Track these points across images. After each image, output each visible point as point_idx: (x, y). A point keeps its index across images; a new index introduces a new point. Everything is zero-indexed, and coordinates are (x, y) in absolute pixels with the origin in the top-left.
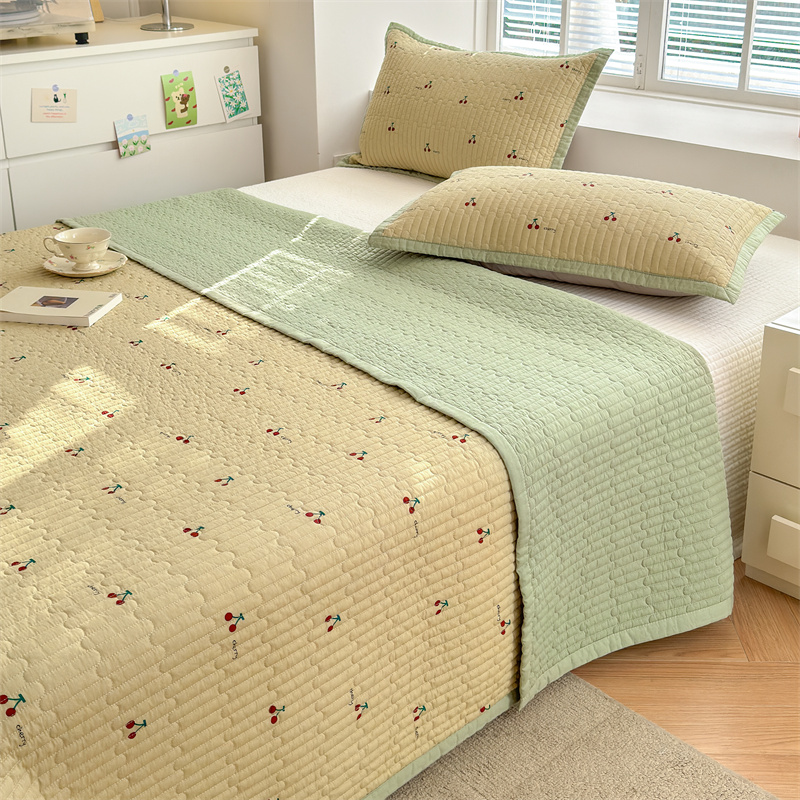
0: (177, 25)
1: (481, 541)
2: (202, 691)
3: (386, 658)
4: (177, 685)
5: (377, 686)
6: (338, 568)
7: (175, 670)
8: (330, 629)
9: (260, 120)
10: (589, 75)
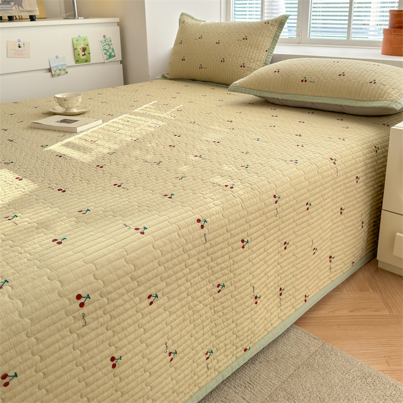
0: (81, 16)
1: (243, 247)
2: (60, 349)
3: (188, 321)
4: (41, 346)
5: (182, 340)
6: (156, 263)
7: (38, 335)
8: (151, 303)
9: (121, 62)
10: (279, 27)
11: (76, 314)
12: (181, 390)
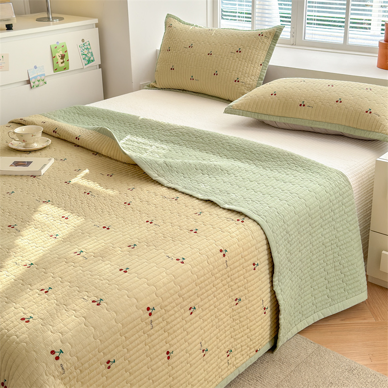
0: (56, 18)
1: (255, 269)
2: (138, 345)
3: (215, 327)
4: (128, 342)
5: (211, 341)
7: (127, 335)
8: (191, 313)
9: (100, 66)
10: (273, 39)
11: (147, 321)
12: (210, 379)
